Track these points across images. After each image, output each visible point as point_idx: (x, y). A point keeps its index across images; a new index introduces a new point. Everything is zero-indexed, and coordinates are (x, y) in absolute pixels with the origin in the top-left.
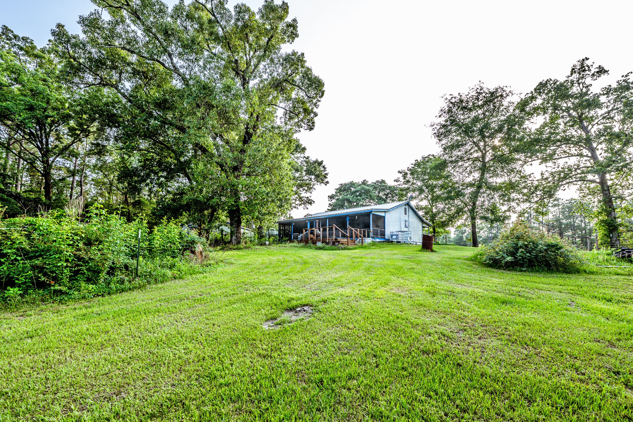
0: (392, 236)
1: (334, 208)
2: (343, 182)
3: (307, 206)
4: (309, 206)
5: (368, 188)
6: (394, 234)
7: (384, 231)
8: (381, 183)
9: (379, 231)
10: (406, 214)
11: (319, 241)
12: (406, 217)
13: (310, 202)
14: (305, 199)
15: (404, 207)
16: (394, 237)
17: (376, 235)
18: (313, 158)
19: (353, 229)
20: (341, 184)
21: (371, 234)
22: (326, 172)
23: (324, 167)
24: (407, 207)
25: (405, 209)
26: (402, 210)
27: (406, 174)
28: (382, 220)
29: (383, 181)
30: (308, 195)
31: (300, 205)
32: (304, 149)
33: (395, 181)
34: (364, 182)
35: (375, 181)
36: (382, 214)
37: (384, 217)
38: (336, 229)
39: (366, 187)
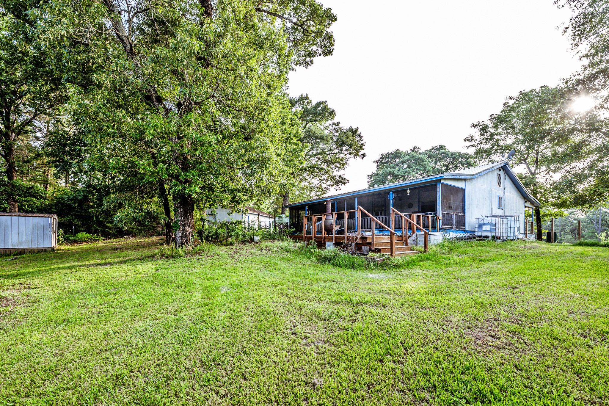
0: (480, 226)
1: (372, 185)
2: (385, 152)
3: (340, 186)
4: (342, 186)
5: (420, 156)
6: (485, 221)
7: (464, 217)
8: (438, 149)
9: (454, 217)
10: (499, 185)
11: (330, 240)
12: (499, 192)
13: (343, 181)
14: (338, 178)
15: (498, 172)
16: (486, 228)
17: (448, 225)
18: (345, 126)
19: (403, 215)
20: (383, 155)
21: (440, 224)
22: (362, 142)
23: (359, 135)
24: (502, 173)
25: (499, 175)
26: (493, 177)
27: (486, 127)
28: (460, 196)
29: (442, 147)
30: (341, 172)
31: (332, 186)
32: (332, 113)
33: (465, 140)
34: (414, 149)
35: (429, 148)
36: (460, 185)
37: (463, 191)
38: (363, 215)
39: (417, 155)
